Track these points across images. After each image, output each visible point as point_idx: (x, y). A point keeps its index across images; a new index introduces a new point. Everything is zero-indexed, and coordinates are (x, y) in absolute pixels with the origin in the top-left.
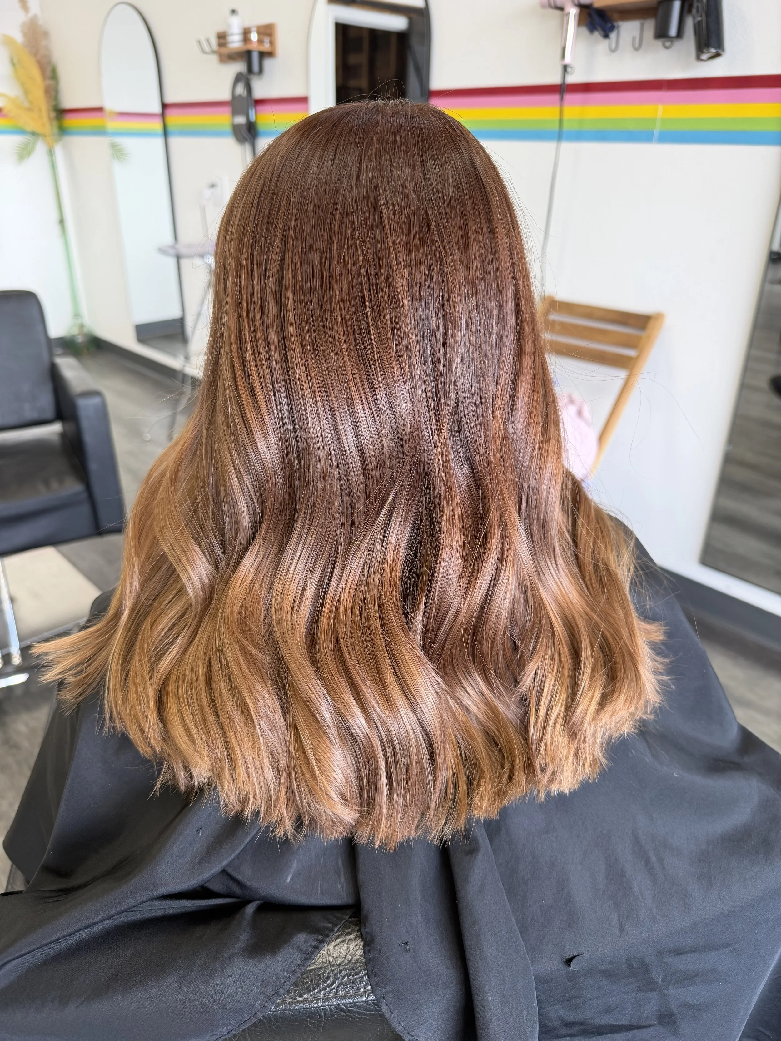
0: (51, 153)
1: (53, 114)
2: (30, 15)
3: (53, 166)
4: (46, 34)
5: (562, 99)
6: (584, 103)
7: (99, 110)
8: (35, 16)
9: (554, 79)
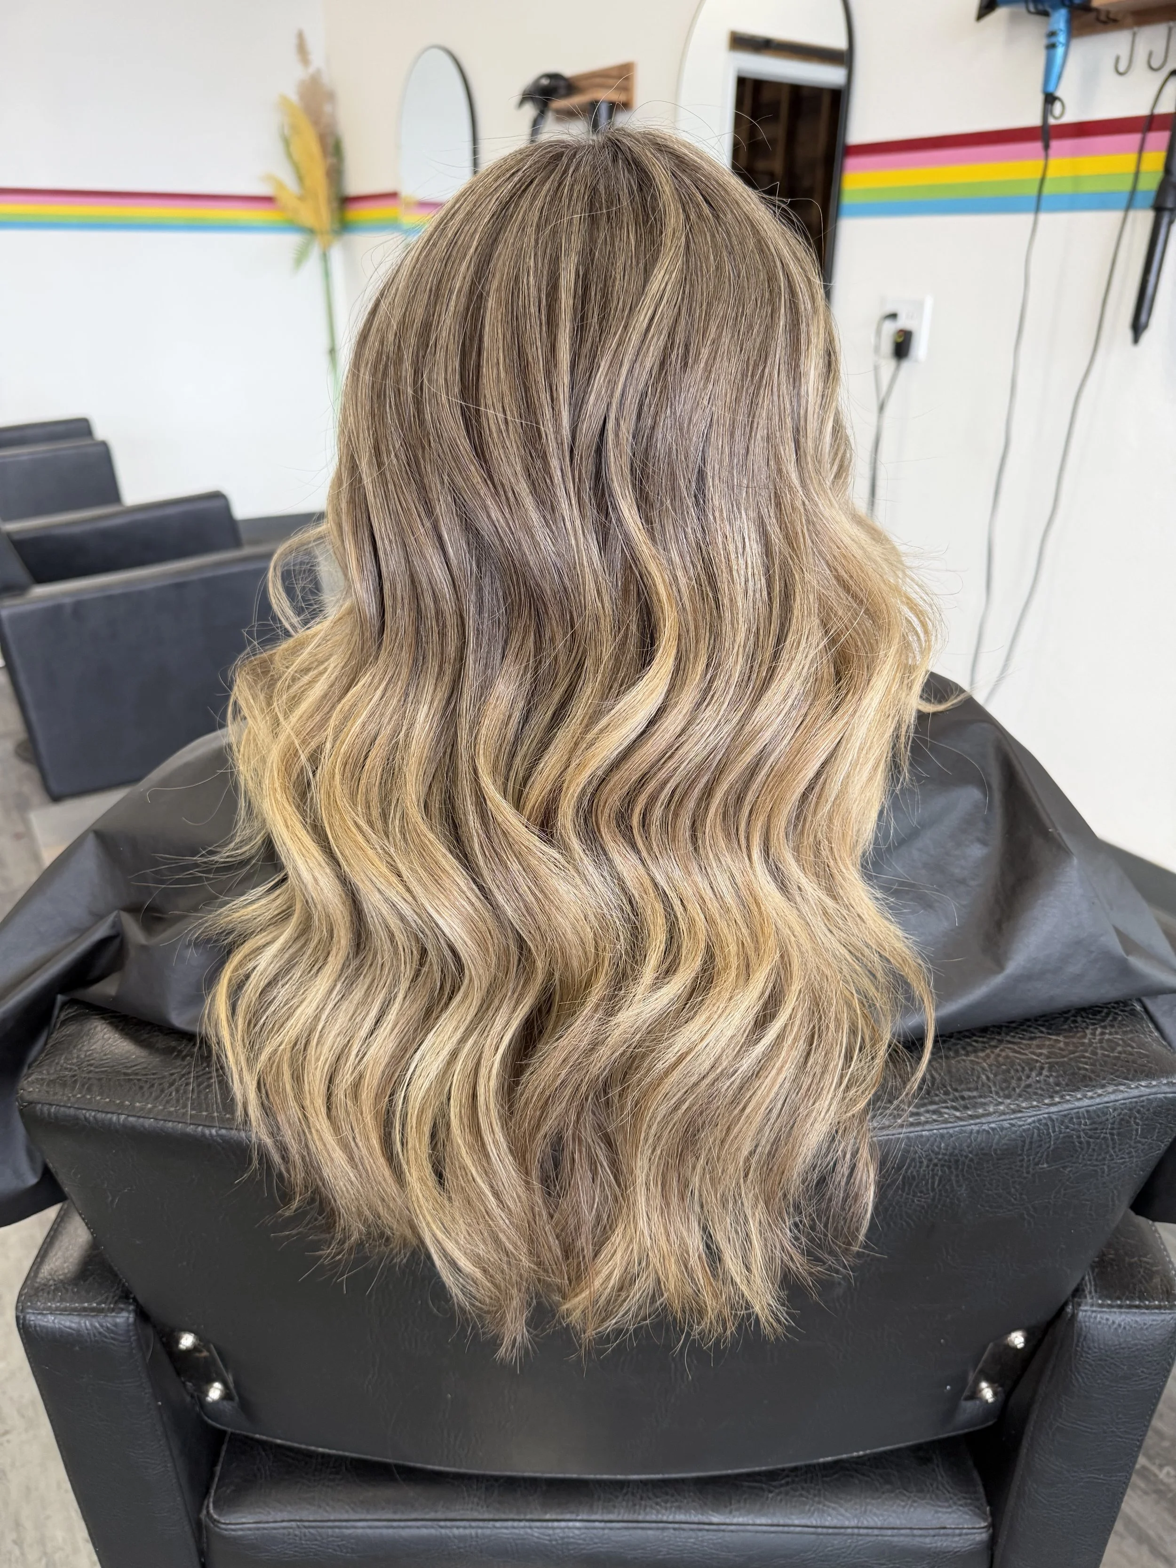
0: (325, 258)
1: (335, 205)
2: (311, 70)
3: (327, 274)
4: (331, 96)
5: (1047, 147)
6: (1076, 153)
7: (392, 196)
8: (318, 71)
9: (1032, 118)
